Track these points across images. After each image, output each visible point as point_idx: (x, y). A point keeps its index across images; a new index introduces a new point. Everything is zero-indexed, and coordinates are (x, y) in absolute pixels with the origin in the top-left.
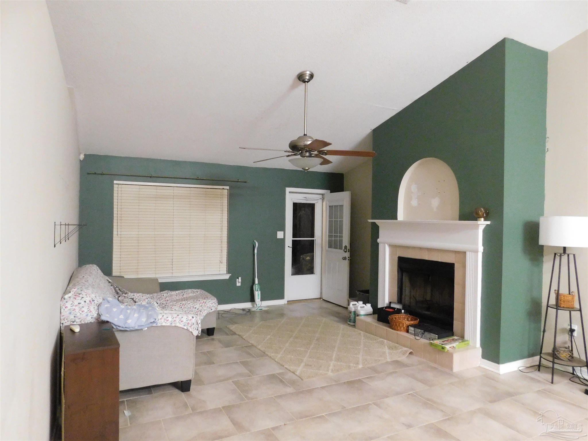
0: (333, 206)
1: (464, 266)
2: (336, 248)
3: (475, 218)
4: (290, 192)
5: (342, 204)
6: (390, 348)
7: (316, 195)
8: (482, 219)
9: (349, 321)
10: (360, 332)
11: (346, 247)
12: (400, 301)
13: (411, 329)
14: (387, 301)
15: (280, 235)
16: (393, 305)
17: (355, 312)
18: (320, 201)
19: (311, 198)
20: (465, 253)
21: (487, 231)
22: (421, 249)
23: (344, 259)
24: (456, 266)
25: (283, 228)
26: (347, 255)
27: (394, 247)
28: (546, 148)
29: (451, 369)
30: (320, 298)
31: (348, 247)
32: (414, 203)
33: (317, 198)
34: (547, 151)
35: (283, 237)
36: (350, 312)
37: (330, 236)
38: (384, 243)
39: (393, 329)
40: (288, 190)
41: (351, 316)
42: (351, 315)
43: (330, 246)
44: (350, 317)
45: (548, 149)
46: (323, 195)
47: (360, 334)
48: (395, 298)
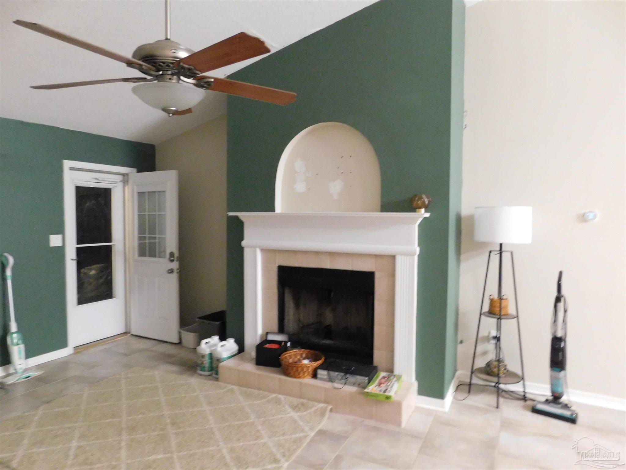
0: (144, 193)
1: (393, 275)
2: (152, 254)
3: (413, 209)
4: (72, 169)
5: (163, 190)
6: (295, 408)
7: (113, 175)
8: (423, 210)
9: (201, 370)
10: (230, 387)
11: (172, 254)
12: (281, 330)
13: (322, 373)
14: (260, 331)
15: (55, 241)
16: (271, 337)
17: (211, 355)
18: (120, 185)
19: (106, 180)
20: (393, 257)
21: (424, 225)
22: (317, 253)
23: (171, 271)
24: (377, 276)
25: (60, 230)
26: (175, 265)
27: (268, 252)
28: (464, 124)
29: (399, 424)
30: (124, 333)
31: (176, 255)
32: (300, 187)
33: (114, 180)
34: (465, 128)
35: (60, 244)
36: (203, 356)
37: (140, 238)
38: (254, 247)
39: (291, 377)
40: (67, 164)
41: (205, 362)
42: (203, 360)
43: (142, 253)
44: (202, 363)
45: (466, 125)
46: (123, 175)
47: (232, 391)
48: (275, 326)
